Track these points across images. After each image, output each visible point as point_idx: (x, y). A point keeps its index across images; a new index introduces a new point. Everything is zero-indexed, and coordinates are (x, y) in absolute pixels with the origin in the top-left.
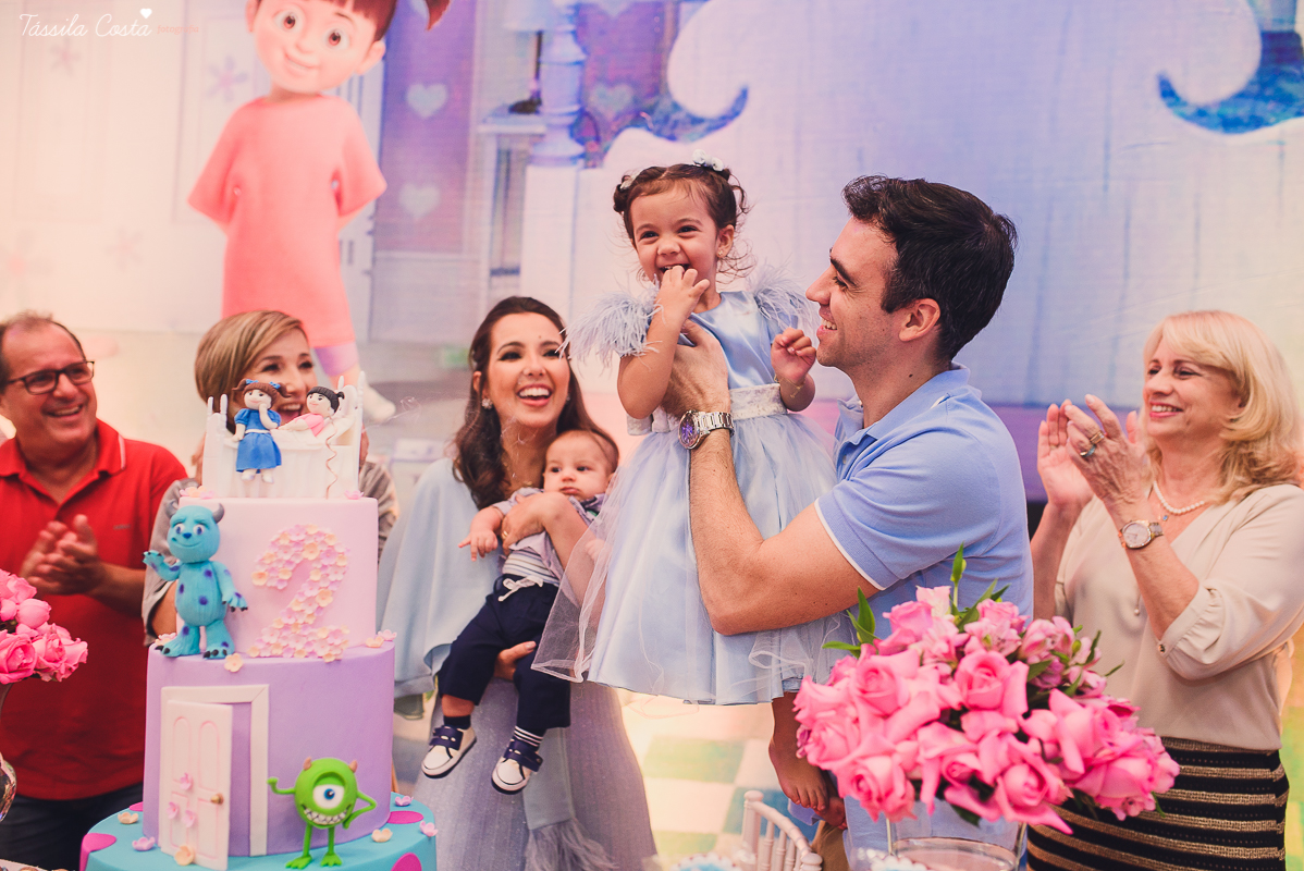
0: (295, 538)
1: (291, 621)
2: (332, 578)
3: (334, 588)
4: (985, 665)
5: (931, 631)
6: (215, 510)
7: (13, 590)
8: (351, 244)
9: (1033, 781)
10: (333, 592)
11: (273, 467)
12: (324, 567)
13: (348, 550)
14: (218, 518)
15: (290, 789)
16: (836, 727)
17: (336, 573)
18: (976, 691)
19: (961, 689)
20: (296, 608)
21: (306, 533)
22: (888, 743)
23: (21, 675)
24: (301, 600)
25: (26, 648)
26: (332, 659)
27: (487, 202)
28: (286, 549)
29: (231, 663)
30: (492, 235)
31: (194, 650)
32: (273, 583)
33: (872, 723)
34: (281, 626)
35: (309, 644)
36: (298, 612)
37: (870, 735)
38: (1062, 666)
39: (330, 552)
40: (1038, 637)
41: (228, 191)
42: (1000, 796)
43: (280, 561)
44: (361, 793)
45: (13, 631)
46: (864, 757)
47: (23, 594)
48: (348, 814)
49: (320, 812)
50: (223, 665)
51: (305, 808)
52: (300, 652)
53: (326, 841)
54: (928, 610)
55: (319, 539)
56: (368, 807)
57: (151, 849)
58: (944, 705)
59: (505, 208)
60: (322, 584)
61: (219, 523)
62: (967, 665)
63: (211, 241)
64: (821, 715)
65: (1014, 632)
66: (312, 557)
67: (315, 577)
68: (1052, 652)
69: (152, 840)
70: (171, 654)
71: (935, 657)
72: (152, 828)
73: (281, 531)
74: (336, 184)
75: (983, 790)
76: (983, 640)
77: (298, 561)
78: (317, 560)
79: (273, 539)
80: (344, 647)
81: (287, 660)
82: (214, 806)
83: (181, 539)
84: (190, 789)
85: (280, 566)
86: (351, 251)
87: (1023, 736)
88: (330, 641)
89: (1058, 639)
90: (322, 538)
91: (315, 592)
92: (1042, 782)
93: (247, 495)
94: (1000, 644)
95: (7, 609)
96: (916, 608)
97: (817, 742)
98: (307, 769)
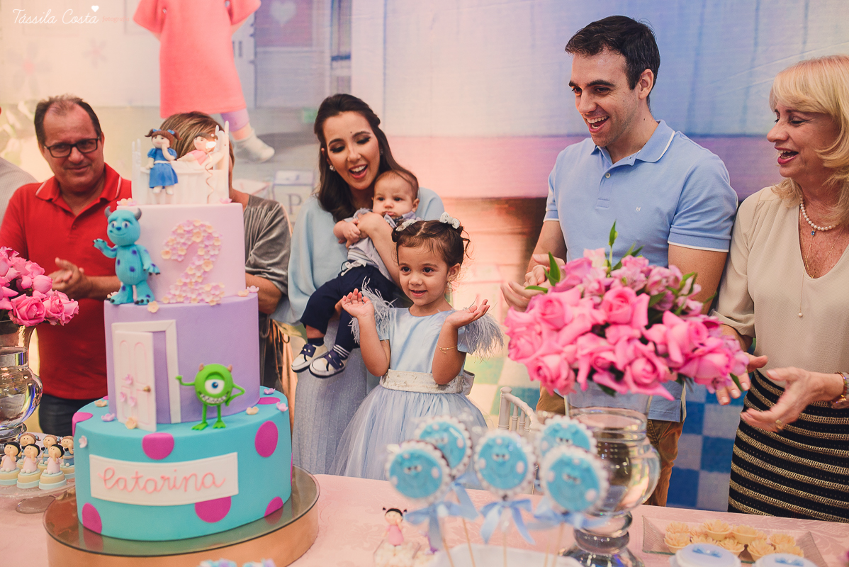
0: (187, 229)
1: (188, 281)
2: (212, 253)
3: (214, 259)
4: (621, 296)
5: (589, 276)
6: (136, 212)
7: (29, 270)
8: (240, 43)
9: (649, 368)
10: (213, 261)
11: (173, 184)
12: (206, 246)
13: (221, 235)
14: (138, 217)
15: (192, 383)
16: (527, 338)
17: (214, 250)
18: (615, 312)
19: (605, 312)
20: (190, 273)
21: (194, 225)
22: (558, 347)
23: (36, 321)
24: (193, 267)
25: (38, 305)
26: (214, 304)
28: (181, 236)
29: (152, 307)
30: (332, 33)
31: (130, 300)
32: (175, 257)
33: (550, 335)
34: (181, 284)
35: (199, 294)
36: (191, 275)
37: (549, 340)
38: (674, 296)
39: (209, 237)
40: (657, 278)
41: (159, 11)
42: (628, 378)
43: (178, 243)
44: (236, 385)
45: (30, 294)
46: (543, 355)
47: (36, 272)
48: (228, 397)
49: (210, 396)
50: (147, 308)
51: (200, 393)
52: (194, 300)
54: (590, 263)
55: (202, 229)
56: (240, 393)
57: (113, 420)
58: (594, 322)
60: (206, 257)
61: (140, 220)
62: (609, 296)
63: (150, 44)
64: (517, 330)
65: (642, 276)
67: (201, 252)
68: (667, 287)
69: (113, 415)
70: (115, 303)
71: (591, 292)
72: (113, 409)
73: (178, 224)
74: (228, 3)
75: (618, 375)
76: (622, 280)
77: (190, 243)
78: (202, 242)
79: (173, 229)
80: (222, 296)
81: (186, 304)
82: (146, 393)
83: (116, 231)
84: (132, 384)
85: (179, 246)
86: (240, 48)
87: (644, 340)
88: (213, 292)
89: (672, 279)
90: (204, 228)
91: (201, 262)
92: (655, 369)
93: (158, 203)
94: (633, 284)
95: (26, 281)
96: (580, 262)
97: (515, 347)
98: (201, 370)
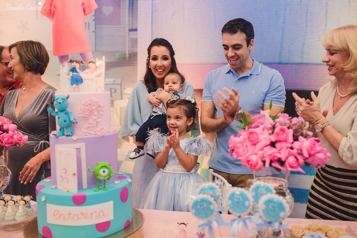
0: (89, 103)
1: (90, 126)
2: (100, 113)
3: (101, 116)
4: (282, 130)
5: (266, 122)
6: (66, 96)
7: (6, 122)
8: (89, 23)
9: (295, 160)
11: (81, 83)
12: (98, 111)
13: (104, 106)
14: (68, 98)
15: (93, 171)
16: (242, 148)
18: (279, 137)
19: (275, 136)
20: (91, 122)
21: (92, 101)
22: (256, 151)
23: (11, 144)
24: (92, 120)
25: (12, 137)
26: (101, 136)
27: (127, 10)
28: (87, 106)
29: (74, 138)
30: (129, 20)
31: (63, 135)
32: (84, 115)
33: (251, 147)
34: (87, 127)
35: (95, 132)
37: (251, 150)
38: (301, 130)
39: (99, 106)
40: (295, 122)
42: (287, 164)
43: (85, 109)
44: (112, 171)
45: (8, 133)
46: (250, 155)
47: (8, 123)
48: (109, 177)
49: (102, 176)
50: (72, 138)
51: (97, 175)
52: (93, 134)
53: (103, 184)
54: (264, 116)
55: (96, 103)
56: (114, 175)
57: (55, 188)
58: (271, 141)
59: (132, 12)
60: (98, 115)
62: (277, 130)
63: (48, 24)
64: (237, 145)
65: (288, 122)
66: (94, 108)
67: (96, 113)
68: (299, 126)
69: (55, 186)
70: (57, 136)
71: (267, 128)
72: (55, 183)
73: (85, 101)
74: (83, 6)
75: (282, 162)
76: (280, 123)
77: (91, 109)
78: (96, 109)
79: (83, 103)
80: (105, 132)
81: (89, 136)
82: (73, 176)
83: (58, 104)
84: (66, 172)
85: (86, 111)
86: (89, 26)
87: (292, 148)
88: (101, 131)
89: (301, 122)
91: (96, 118)
92: (297, 160)
93: (74, 92)
94: (285, 124)
95: (5, 127)
96: (261, 116)
97: (236, 152)
98: (97, 165)
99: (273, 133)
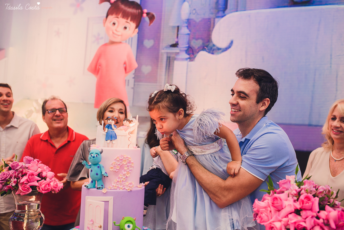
0: (121, 158)
1: (119, 180)
2: (130, 169)
3: (130, 172)
4: (307, 198)
5: (291, 187)
6: (100, 150)
7: (45, 169)
8: (128, 81)
11: (115, 139)
12: (128, 166)
13: (134, 162)
14: (101, 153)
15: (119, 225)
16: (266, 213)
18: (304, 205)
19: (300, 204)
20: (121, 177)
21: (124, 157)
22: (280, 218)
23: (47, 191)
24: (122, 174)
25: (49, 184)
26: (130, 190)
27: (164, 70)
28: (118, 161)
29: (104, 191)
30: (165, 79)
31: (94, 187)
32: (115, 170)
33: (275, 212)
34: (117, 181)
35: (124, 186)
36: (121, 178)
37: (275, 216)
38: (328, 199)
39: (130, 162)
40: (321, 190)
41: (98, 67)
43: (117, 164)
44: (137, 226)
45: (45, 180)
46: (273, 222)
47: (48, 170)
50: (102, 191)
51: (122, 229)
52: (121, 188)
54: (290, 182)
58: (295, 208)
59: (169, 72)
60: (127, 171)
62: (302, 197)
63: (93, 79)
64: (261, 210)
65: (314, 189)
67: (126, 169)
68: (325, 194)
70: (88, 188)
71: (292, 195)
73: (117, 156)
74: (125, 65)
76: (306, 191)
77: (121, 164)
78: (126, 164)
79: (115, 159)
80: (133, 187)
81: (118, 190)
82: (99, 228)
83: (92, 158)
84: (93, 223)
86: (128, 83)
87: (318, 218)
88: (129, 185)
89: (327, 191)
90: (128, 158)
91: (125, 173)
94: (311, 192)
95: (44, 174)
96: (286, 181)
97: (260, 217)
98: (123, 219)
99: (298, 200)
